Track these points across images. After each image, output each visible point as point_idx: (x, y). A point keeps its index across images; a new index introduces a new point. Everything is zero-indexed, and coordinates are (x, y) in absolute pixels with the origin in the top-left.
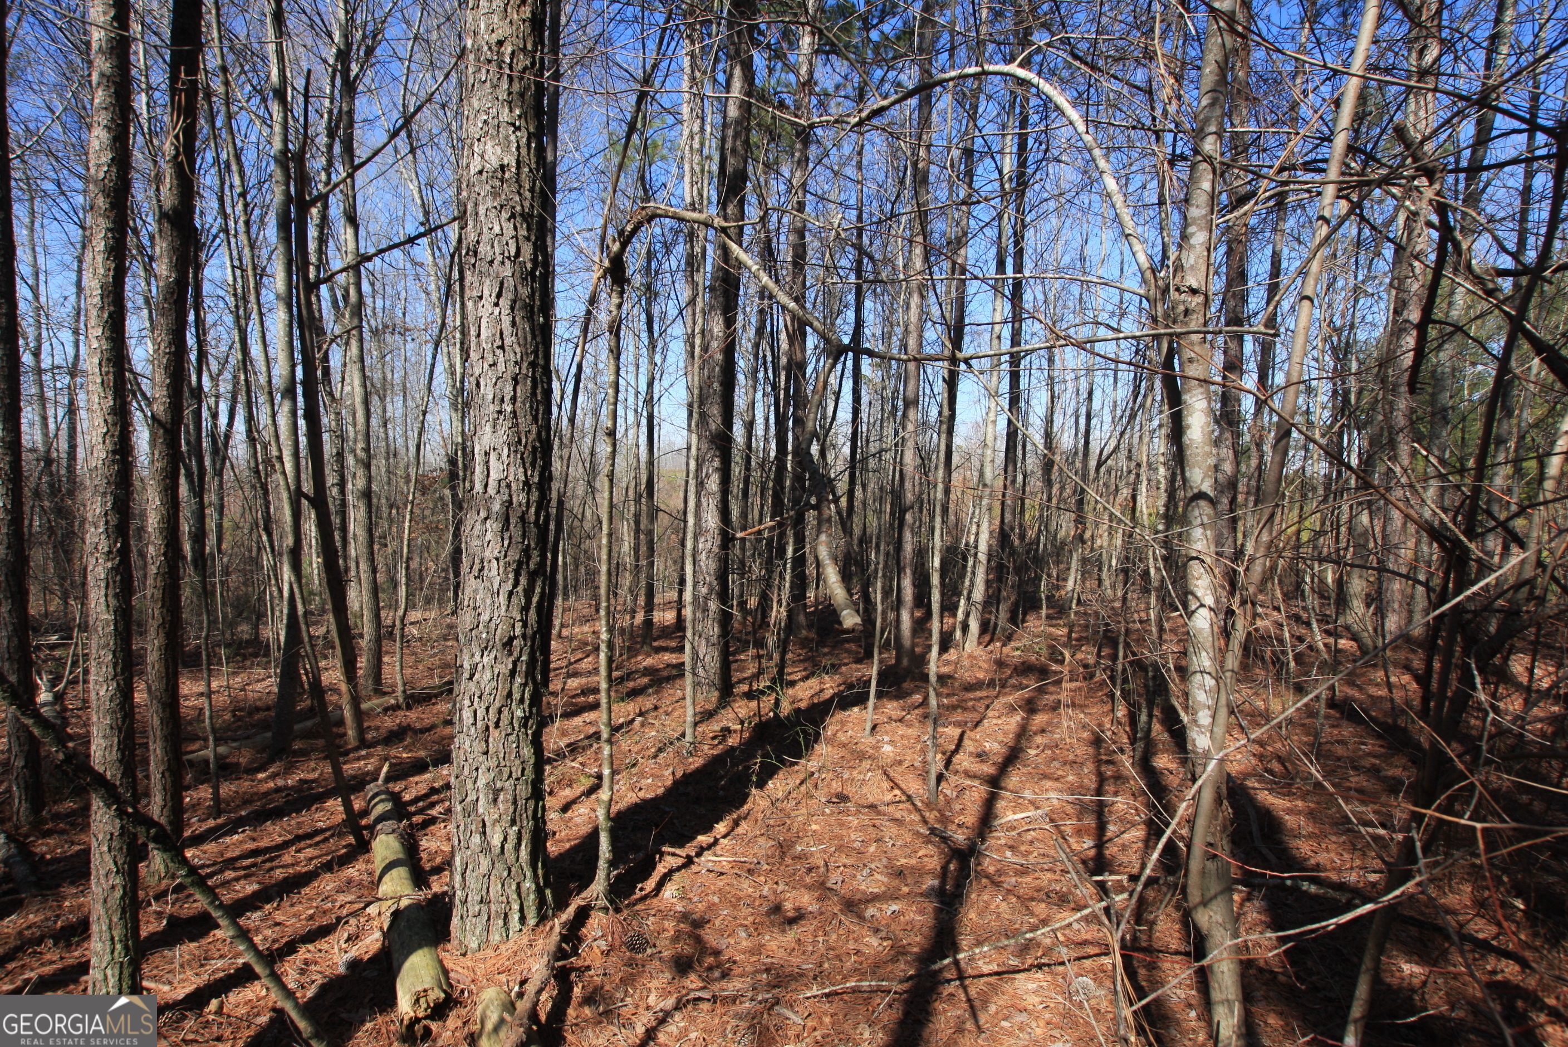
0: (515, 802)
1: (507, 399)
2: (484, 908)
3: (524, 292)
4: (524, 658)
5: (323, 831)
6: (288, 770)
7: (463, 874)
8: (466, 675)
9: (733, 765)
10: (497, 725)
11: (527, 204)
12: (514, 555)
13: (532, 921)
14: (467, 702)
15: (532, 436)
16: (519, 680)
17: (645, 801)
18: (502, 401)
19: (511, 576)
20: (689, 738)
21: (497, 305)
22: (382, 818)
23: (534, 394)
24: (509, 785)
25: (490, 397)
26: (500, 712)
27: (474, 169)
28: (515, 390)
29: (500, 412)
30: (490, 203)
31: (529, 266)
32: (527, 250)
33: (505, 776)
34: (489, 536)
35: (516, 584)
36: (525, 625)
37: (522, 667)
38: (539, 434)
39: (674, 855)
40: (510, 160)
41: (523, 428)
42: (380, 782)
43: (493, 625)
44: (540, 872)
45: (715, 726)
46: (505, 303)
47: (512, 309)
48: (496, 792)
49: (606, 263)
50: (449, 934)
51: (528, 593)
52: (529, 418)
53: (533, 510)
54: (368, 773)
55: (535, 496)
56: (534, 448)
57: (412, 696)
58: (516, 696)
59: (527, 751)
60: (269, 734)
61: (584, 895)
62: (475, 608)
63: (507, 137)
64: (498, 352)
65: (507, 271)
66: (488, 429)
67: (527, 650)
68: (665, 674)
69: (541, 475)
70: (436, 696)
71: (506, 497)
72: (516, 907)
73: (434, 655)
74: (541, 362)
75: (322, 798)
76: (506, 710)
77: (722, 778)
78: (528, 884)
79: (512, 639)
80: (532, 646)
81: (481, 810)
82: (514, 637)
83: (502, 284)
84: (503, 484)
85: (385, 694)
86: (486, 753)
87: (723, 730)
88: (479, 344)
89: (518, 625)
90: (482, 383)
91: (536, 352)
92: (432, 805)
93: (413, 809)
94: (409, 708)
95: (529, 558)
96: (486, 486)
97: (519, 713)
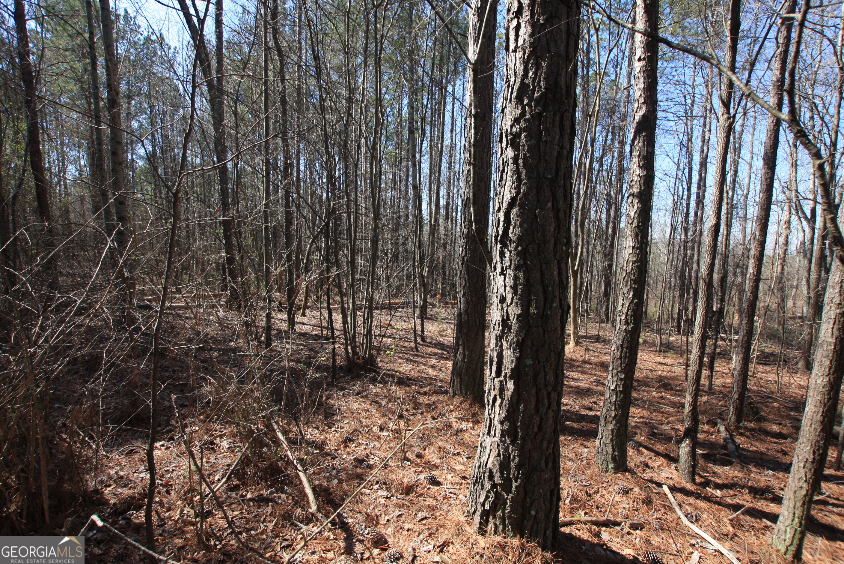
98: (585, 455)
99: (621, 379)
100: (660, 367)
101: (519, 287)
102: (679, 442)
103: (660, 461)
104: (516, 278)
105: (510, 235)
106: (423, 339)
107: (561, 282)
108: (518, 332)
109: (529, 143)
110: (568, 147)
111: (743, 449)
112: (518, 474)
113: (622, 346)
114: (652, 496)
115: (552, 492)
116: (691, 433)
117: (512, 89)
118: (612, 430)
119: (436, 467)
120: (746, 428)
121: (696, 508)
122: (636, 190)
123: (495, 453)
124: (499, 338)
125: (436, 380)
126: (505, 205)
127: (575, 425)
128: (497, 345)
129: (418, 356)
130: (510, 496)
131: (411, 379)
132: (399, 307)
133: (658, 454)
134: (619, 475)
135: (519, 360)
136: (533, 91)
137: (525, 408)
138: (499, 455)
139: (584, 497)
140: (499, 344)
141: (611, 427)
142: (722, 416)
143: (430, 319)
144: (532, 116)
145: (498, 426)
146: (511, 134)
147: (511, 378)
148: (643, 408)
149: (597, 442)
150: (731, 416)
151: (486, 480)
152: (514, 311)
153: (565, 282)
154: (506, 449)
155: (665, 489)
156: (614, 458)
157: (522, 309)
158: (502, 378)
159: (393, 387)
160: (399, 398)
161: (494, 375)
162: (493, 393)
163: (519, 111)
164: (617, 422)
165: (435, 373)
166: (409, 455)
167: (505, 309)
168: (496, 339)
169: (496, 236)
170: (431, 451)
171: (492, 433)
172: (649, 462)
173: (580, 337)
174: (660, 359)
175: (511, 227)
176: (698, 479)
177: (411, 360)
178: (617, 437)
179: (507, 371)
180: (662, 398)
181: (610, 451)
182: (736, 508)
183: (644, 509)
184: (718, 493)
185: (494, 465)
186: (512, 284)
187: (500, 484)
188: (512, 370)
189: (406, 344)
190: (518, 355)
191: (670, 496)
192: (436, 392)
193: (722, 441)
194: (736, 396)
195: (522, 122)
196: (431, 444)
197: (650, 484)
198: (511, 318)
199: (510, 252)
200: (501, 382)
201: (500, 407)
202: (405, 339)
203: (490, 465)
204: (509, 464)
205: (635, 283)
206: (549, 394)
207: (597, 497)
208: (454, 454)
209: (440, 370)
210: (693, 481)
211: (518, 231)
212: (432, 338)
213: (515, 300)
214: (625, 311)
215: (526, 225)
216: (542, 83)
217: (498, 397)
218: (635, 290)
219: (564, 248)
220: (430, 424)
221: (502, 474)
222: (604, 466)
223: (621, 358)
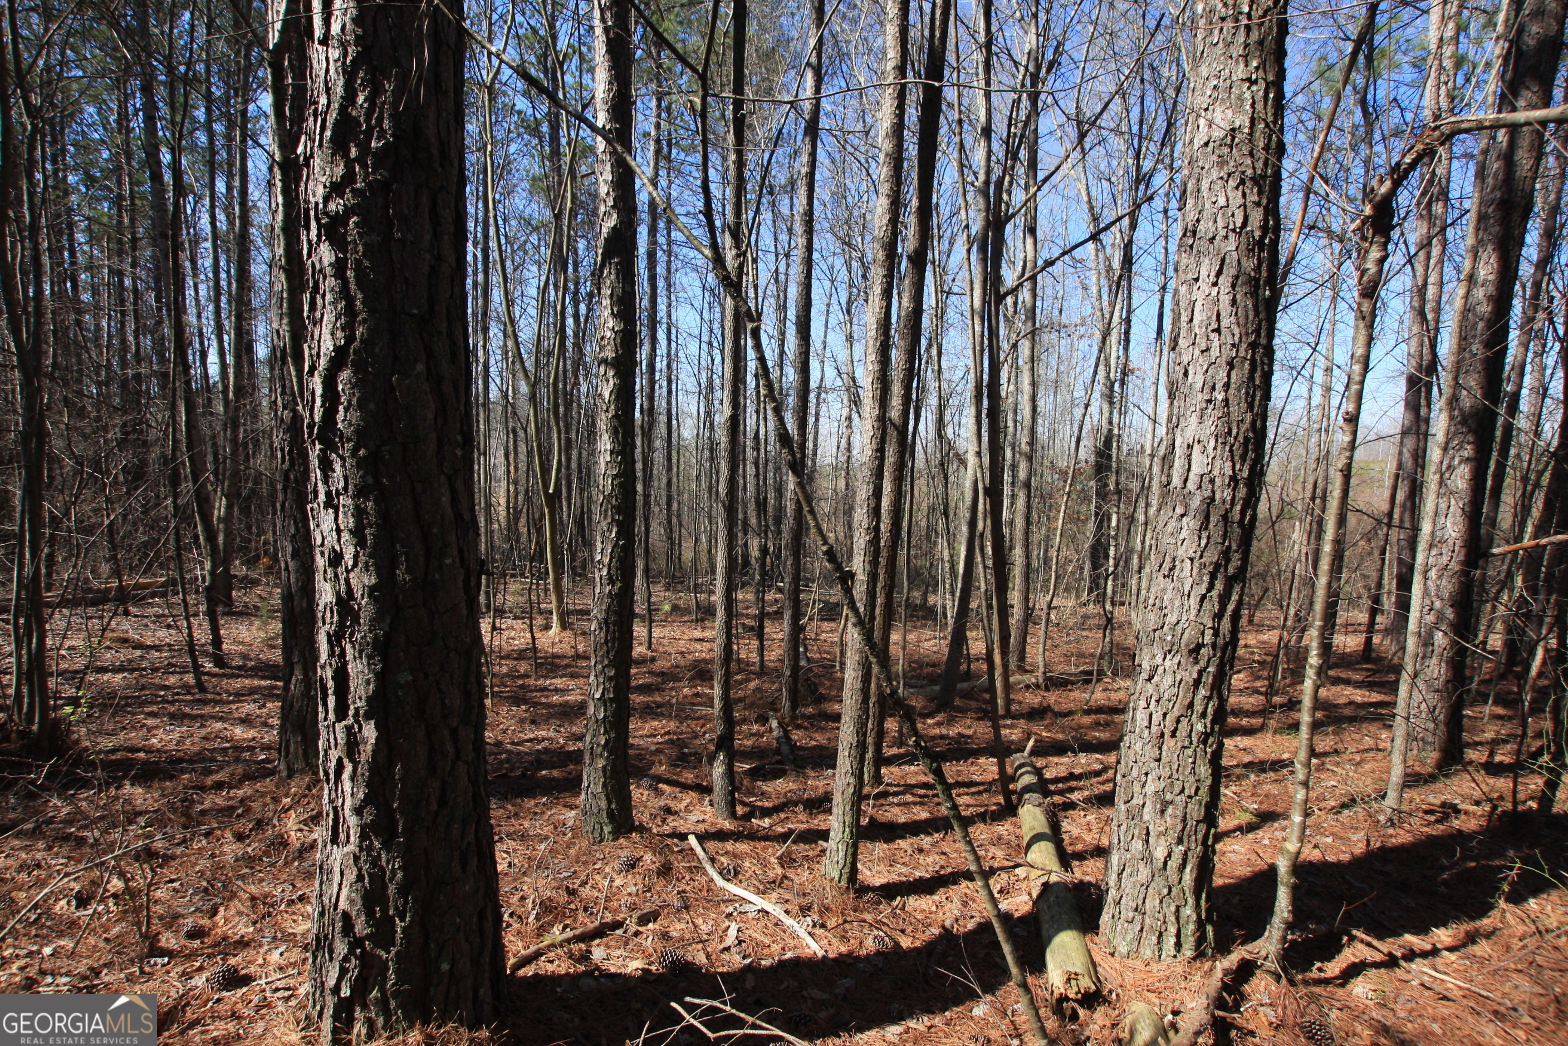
0: (1184, 820)
1: (1219, 386)
2: (1138, 918)
3: (1249, 264)
4: (1211, 669)
5: (977, 784)
6: (950, 721)
7: (1120, 875)
8: (1145, 675)
9: (1465, 858)
10: (1173, 734)
11: (1260, 165)
12: (1212, 556)
13: (1188, 951)
14: (1143, 703)
15: (1247, 425)
16: (1202, 692)
17: (1325, 864)
18: (1213, 388)
19: (1206, 578)
20: (1391, 800)
21: (1215, 284)
22: (1028, 789)
23: (1251, 378)
24: (1180, 800)
25: (1200, 385)
26: (1178, 721)
27: (1197, 143)
28: (1229, 376)
29: (1209, 401)
30: (1215, 174)
31: (1257, 234)
32: (1256, 216)
33: (1177, 790)
34: (1184, 534)
35: (1211, 587)
36: (1216, 633)
37: (1208, 679)
38: (1253, 423)
39: (1369, 945)
40: (1243, 120)
41: (1235, 416)
42: (1026, 753)
43: (1179, 628)
44: (1203, 903)
45: (1433, 796)
46: (1225, 281)
47: (1233, 286)
48: (1165, 805)
49: (1368, 210)
50: (1098, 927)
51: (1224, 599)
52: (1244, 405)
53: (1238, 508)
54: (1012, 742)
55: (1242, 492)
56: (1246, 439)
57: (1050, 678)
58: (1198, 708)
59: (1204, 770)
60: (937, 688)
61: (1249, 947)
62: (1161, 609)
63: (1240, 98)
64: (1214, 336)
65: (1232, 244)
66: (1194, 419)
67: (1215, 661)
68: (1347, 712)
69: (1252, 469)
70: (1073, 683)
71: (1208, 494)
72: (1173, 930)
73: (1068, 643)
74: (1263, 341)
75: (977, 753)
76: (1184, 721)
77: (1444, 869)
78: (1188, 911)
79: (1199, 646)
80: (1222, 658)
81: (1146, 817)
82: (1203, 645)
83: (1223, 260)
84: (1206, 479)
85: (1027, 671)
86: (1159, 760)
87: (1444, 805)
88: (1190, 329)
89: (1209, 633)
90: (1191, 371)
91: (1257, 332)
92: (1072, 790)
93: (1052, 788)
94: (1047, 689)
95: (1228, 561)
96: (1186, 480)
97: (1199, 727)
98: (570, 823)
99: (610, 679)
100: (698, 646)
101: (367, 531)
102: (712, 758)
103: (690, 797)
104: (359, 513)
105: (340, 426)
106: (219, 661)
107: (458, 516)
108: (374, 622)
109: (366, 239)
110: (452, 260)
111: (801, 748)
112: (406, 902)
113: (606, 621)
114: (672, 858)
115: (481, 915)
116: (725, 742)
117: (324, 121)
118: (604, 768)
119: (243, 944)
120: (804, 716)
121: (735, 856)
122: (609, 354)
123: (351, 876)
124: (335, 639)
125: (251, 749)
126: (323, 362)
127: (555, 773)
128: (331, 654)
129: (205, 702)
130: (394, 950)
131: (181, 760)
132: (153, 595)
133: (684, 787)
134: (622, 840)
135: (381, 678)
136: (369, 134)
137: (405, 770)
138: (360, 878)
139: (563, 898)
140: (337, 650)
141: (601, 763)
142: (774, 706)
143: (241, 614)
144: (369, 184)
145: (352, 820)
146: (326, 214)
147: (368, 717)
148: (669, 717)
149: (583, 796)
150: (785, 703)
151: (338, 936)
152: (361, 581)
153: (467, 516)
154: (375, 862)
155: (692, 840)
156: (610, 814)
157: (379, 575)
158: (350, 720)
159: (127, 789)
160: (140, 814)
161: (331, 716)
162: (334, 755)
163: (340, 170)
164: (610, 753)
165: (251, 733)
166: (168, 940)
167: (342, 578)
168: (329, 641)
169: (311, 427)
170: (233, 912)
171: (342, 837)
172: (673, 805)
173: (570, 613)
174: (697, 634)
175: (341, 408)
176: (740, 810)
177: (186, 716)
178: (612, 777)
179: (359, 704)
180: (697, 695)
181: (603, 804)
182: (783, 838)
183: (659, 884)
184: (766, 822)
185: (352, 902)
186: (351, 525)
187: (368, 937)
188: (369, 700)
189: (173, 680)
190: (379, 667)
191: (698, 850)
192: (249, 777)
193: (775, 744)
194: (788, 673)
195: (348, 195)
196: (234, 895)
197: (669, 841)
198: (358, 595)
199: (343, 459)
200: (349, 729)
201: (352, 779)
202: (170, 669)
203: (343, 904)
204: (385, 888)
205: (619, 513)
206: (454, 732)
207: (586, 892)
208: (291, 903)
209: (265, 724)
210: (733, 815)
211: (355, 415)
212: (245, 657)
213: (362, 558)
214: (606, 560)
215: (372, 406)
216: (386, 124)
217: (346, 761)
218: (620, 524)
219: (459, 452)
220: (230, 849)
221: (370, 914)
222: (597, 834)
223: (606, 642)
